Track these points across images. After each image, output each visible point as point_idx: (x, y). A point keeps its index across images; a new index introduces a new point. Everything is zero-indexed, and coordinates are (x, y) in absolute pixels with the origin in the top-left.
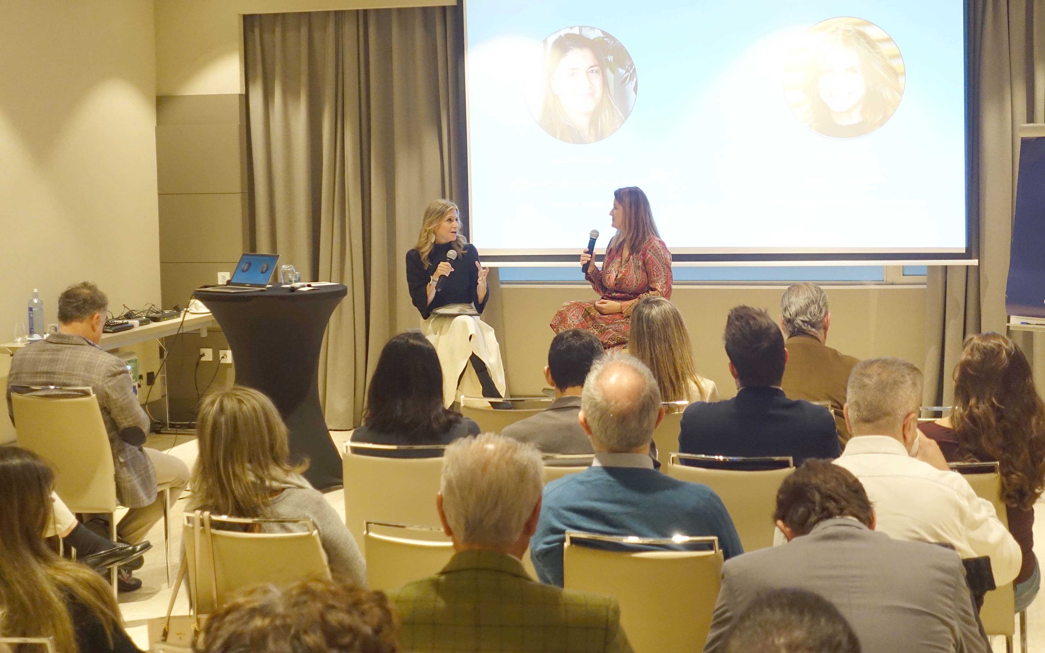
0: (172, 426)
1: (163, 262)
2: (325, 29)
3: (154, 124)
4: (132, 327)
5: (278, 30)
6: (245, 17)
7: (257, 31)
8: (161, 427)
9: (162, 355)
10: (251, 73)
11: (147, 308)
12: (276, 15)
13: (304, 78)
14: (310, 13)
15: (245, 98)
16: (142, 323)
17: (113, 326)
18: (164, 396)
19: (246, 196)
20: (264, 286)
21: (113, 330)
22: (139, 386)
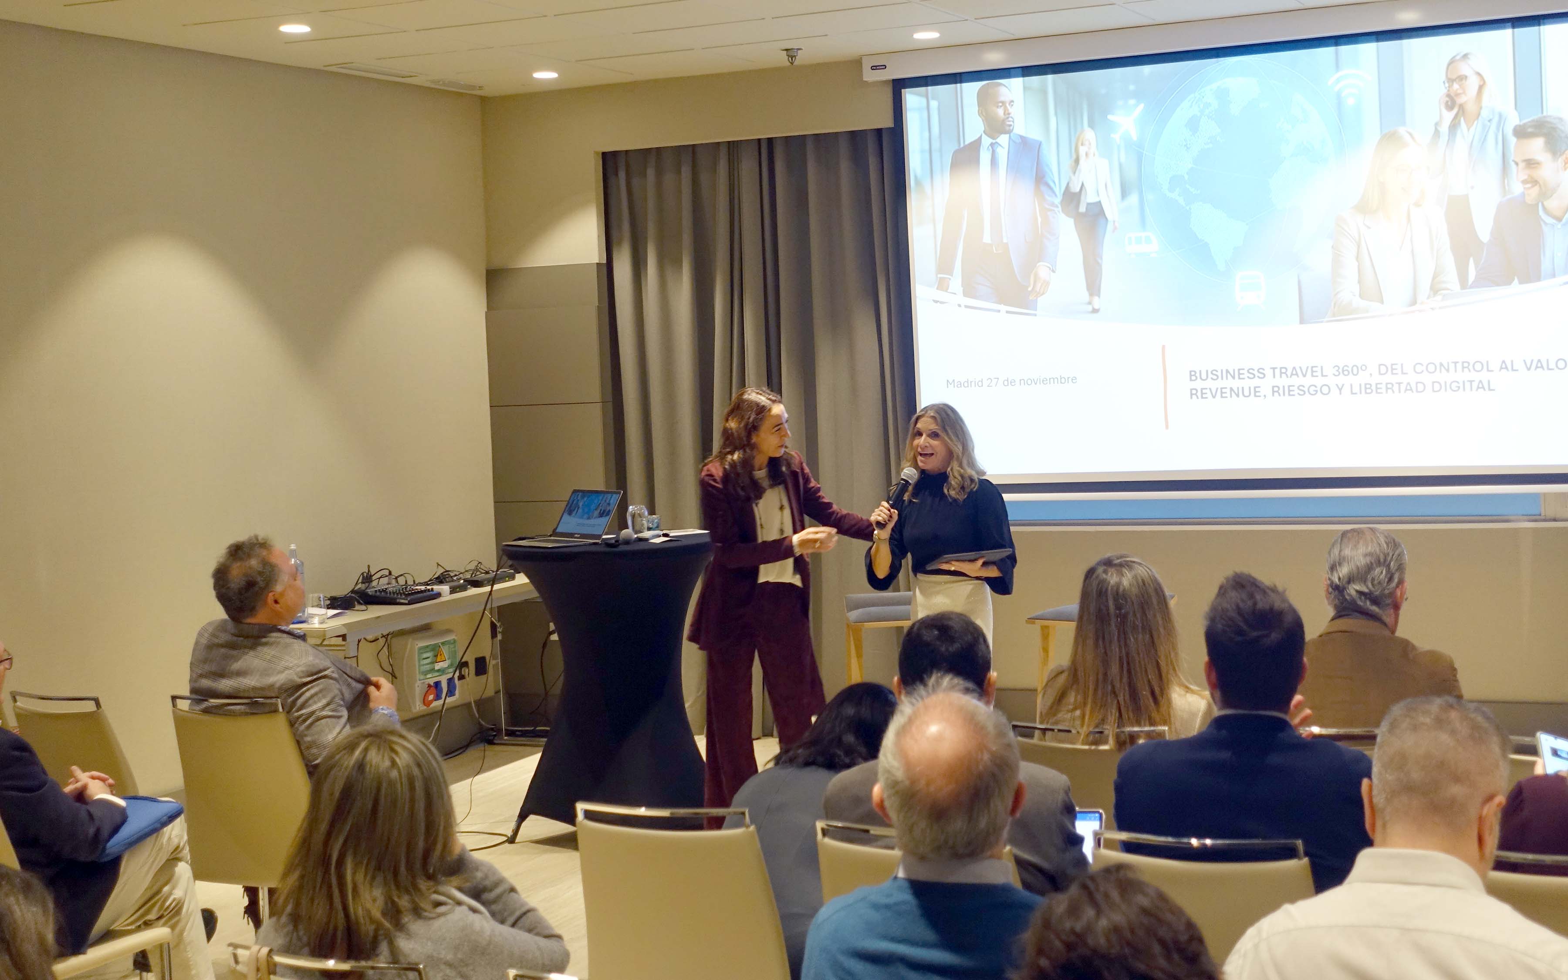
0: (510, 733)
1: (498, 502)
2: (714, 169)
3: (484, 309)
4: (439, 595)
5: (651, 172)
6: (604, 154)
7: (622, 175)
8: (495, 736)
9: (494, 635)
10: (614, 233)
11: (472, 566)
12: (649, 150)
13: (687, 238)
14: (694, 146)
15: (607, 269)
16: (453, 591)
17: (409, 594)
18: (497, 692)
19: (610, 406)
20: (599, 537)
21: (409, 601)
22: (461, 677)
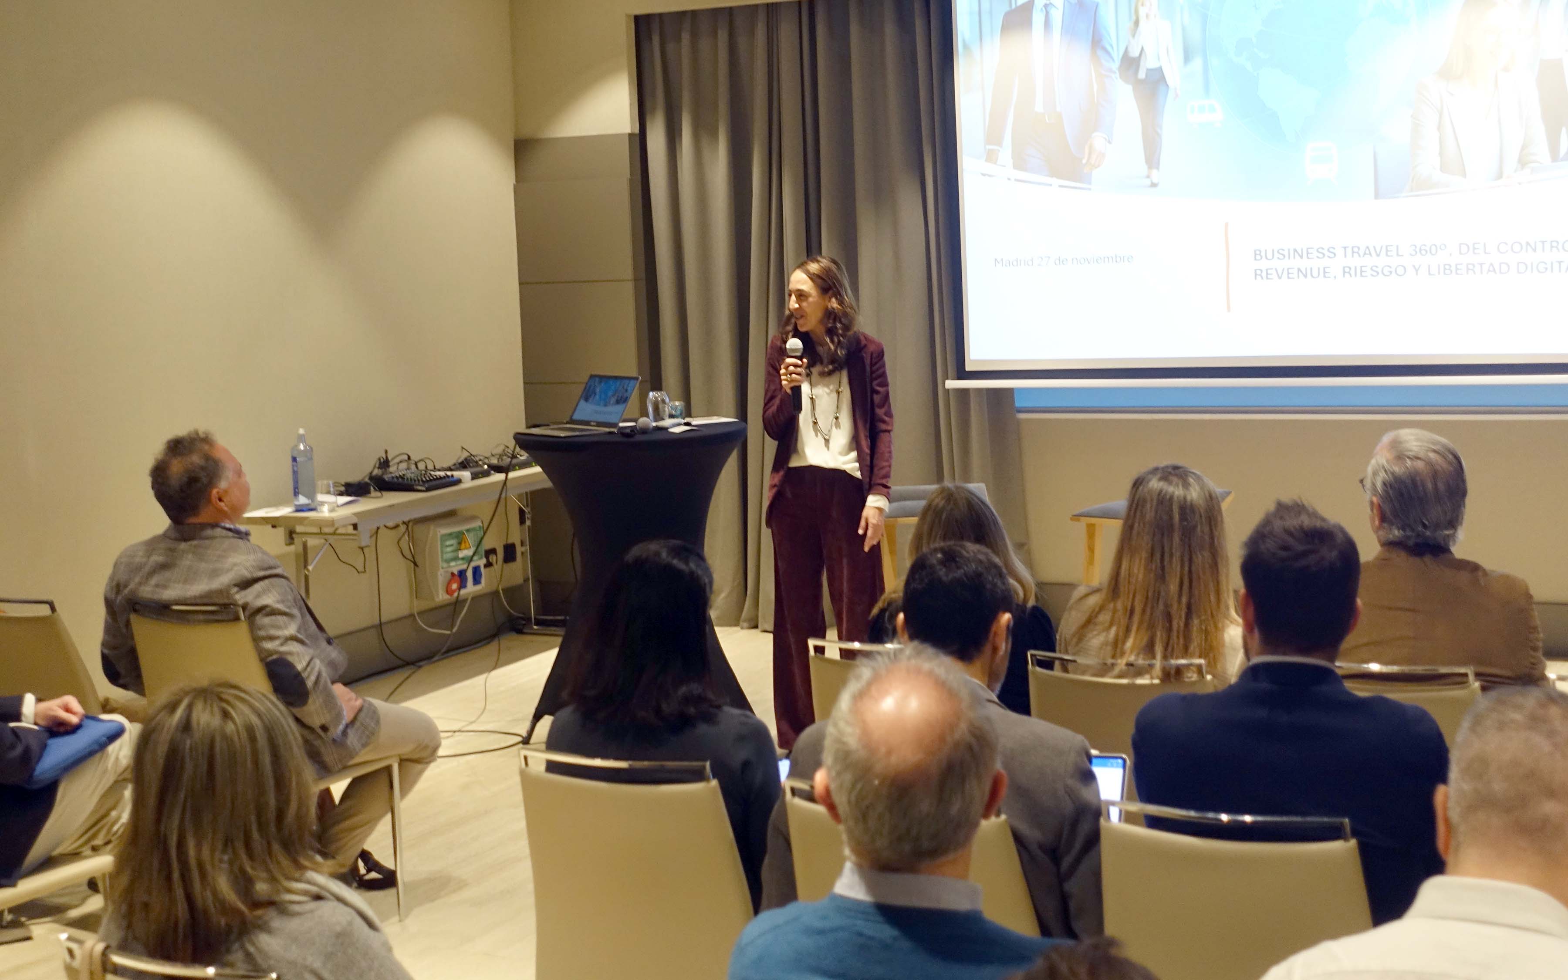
0: (538, 623)
1: (527, 383)
2: (752, 33)
3: (513, 181)
4: (459, 481)
5: (686, 37)
6: (638, 19)
7: (656, 39)
8: (524, 625)
9: (522, 521)
10: (648, 104)
11: (499, 450)
12: (684, 13)
13: (723, 107)
14: (731, 9)
15: (640, 140)
16: (475, 476)
17: (427, 481)
18: (526, 580)
19: (643, 284)
20: (615, 425)
21: (426, 488)
22: (489, 565)
